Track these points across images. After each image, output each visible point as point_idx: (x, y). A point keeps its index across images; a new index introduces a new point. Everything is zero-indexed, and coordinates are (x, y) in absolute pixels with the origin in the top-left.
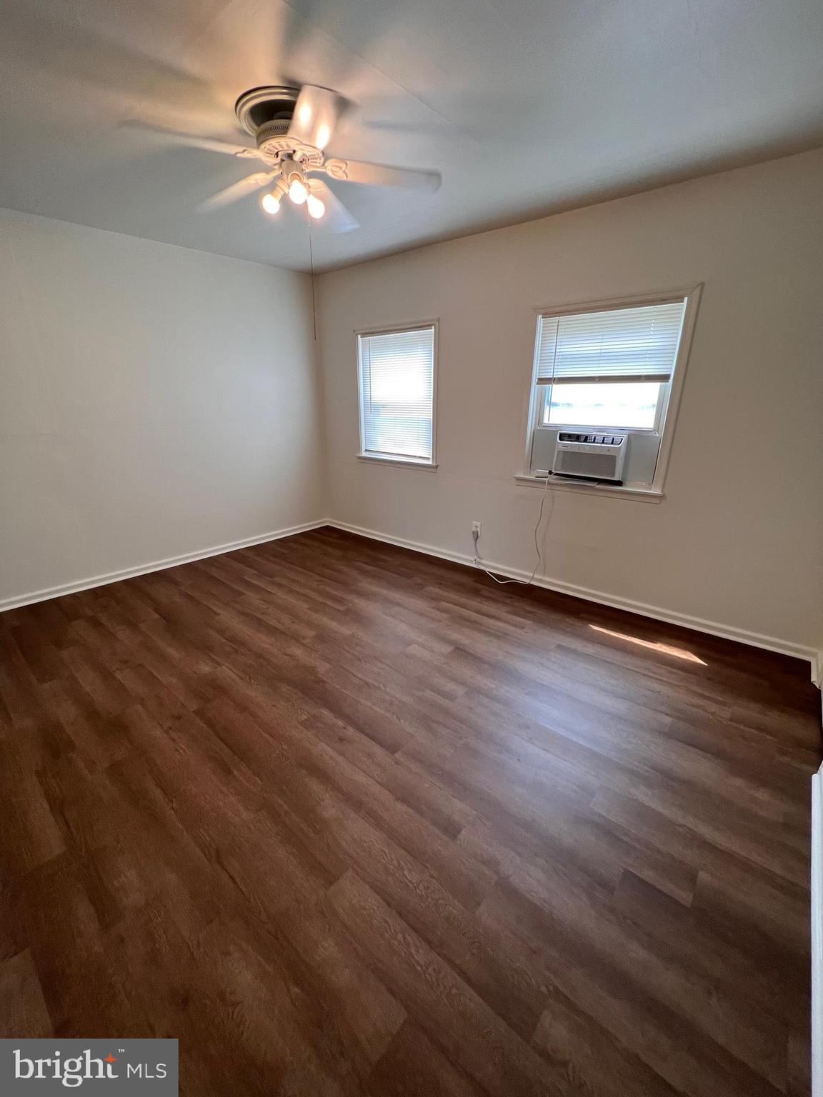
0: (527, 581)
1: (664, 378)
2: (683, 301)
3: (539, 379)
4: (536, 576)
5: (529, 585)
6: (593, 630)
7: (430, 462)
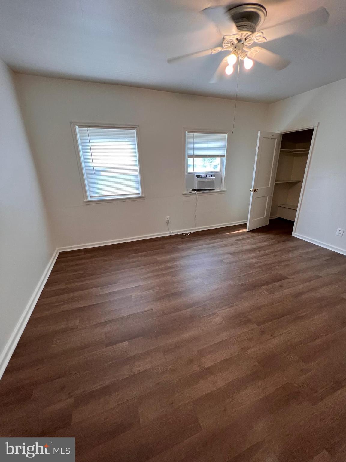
0: (194, 231)
1: (223, 156)
2: (226, 134)
3: (188, 156)
4: (197, 228)
5: (195, 232)
6: (228, 234)
7: (140, 195)
